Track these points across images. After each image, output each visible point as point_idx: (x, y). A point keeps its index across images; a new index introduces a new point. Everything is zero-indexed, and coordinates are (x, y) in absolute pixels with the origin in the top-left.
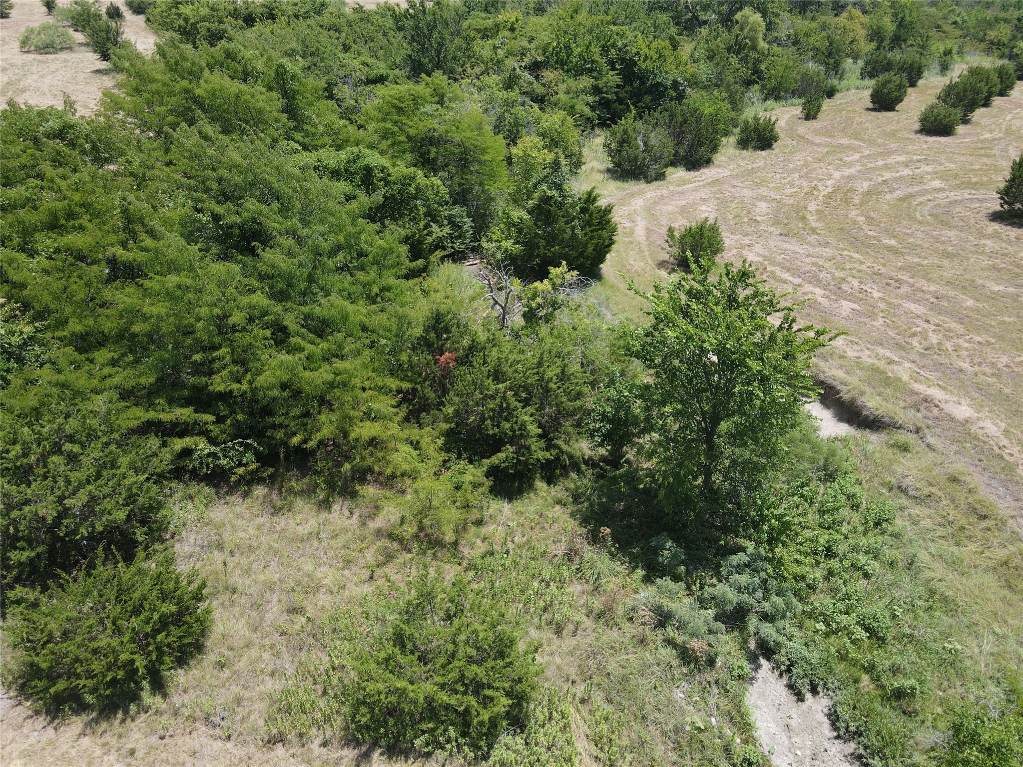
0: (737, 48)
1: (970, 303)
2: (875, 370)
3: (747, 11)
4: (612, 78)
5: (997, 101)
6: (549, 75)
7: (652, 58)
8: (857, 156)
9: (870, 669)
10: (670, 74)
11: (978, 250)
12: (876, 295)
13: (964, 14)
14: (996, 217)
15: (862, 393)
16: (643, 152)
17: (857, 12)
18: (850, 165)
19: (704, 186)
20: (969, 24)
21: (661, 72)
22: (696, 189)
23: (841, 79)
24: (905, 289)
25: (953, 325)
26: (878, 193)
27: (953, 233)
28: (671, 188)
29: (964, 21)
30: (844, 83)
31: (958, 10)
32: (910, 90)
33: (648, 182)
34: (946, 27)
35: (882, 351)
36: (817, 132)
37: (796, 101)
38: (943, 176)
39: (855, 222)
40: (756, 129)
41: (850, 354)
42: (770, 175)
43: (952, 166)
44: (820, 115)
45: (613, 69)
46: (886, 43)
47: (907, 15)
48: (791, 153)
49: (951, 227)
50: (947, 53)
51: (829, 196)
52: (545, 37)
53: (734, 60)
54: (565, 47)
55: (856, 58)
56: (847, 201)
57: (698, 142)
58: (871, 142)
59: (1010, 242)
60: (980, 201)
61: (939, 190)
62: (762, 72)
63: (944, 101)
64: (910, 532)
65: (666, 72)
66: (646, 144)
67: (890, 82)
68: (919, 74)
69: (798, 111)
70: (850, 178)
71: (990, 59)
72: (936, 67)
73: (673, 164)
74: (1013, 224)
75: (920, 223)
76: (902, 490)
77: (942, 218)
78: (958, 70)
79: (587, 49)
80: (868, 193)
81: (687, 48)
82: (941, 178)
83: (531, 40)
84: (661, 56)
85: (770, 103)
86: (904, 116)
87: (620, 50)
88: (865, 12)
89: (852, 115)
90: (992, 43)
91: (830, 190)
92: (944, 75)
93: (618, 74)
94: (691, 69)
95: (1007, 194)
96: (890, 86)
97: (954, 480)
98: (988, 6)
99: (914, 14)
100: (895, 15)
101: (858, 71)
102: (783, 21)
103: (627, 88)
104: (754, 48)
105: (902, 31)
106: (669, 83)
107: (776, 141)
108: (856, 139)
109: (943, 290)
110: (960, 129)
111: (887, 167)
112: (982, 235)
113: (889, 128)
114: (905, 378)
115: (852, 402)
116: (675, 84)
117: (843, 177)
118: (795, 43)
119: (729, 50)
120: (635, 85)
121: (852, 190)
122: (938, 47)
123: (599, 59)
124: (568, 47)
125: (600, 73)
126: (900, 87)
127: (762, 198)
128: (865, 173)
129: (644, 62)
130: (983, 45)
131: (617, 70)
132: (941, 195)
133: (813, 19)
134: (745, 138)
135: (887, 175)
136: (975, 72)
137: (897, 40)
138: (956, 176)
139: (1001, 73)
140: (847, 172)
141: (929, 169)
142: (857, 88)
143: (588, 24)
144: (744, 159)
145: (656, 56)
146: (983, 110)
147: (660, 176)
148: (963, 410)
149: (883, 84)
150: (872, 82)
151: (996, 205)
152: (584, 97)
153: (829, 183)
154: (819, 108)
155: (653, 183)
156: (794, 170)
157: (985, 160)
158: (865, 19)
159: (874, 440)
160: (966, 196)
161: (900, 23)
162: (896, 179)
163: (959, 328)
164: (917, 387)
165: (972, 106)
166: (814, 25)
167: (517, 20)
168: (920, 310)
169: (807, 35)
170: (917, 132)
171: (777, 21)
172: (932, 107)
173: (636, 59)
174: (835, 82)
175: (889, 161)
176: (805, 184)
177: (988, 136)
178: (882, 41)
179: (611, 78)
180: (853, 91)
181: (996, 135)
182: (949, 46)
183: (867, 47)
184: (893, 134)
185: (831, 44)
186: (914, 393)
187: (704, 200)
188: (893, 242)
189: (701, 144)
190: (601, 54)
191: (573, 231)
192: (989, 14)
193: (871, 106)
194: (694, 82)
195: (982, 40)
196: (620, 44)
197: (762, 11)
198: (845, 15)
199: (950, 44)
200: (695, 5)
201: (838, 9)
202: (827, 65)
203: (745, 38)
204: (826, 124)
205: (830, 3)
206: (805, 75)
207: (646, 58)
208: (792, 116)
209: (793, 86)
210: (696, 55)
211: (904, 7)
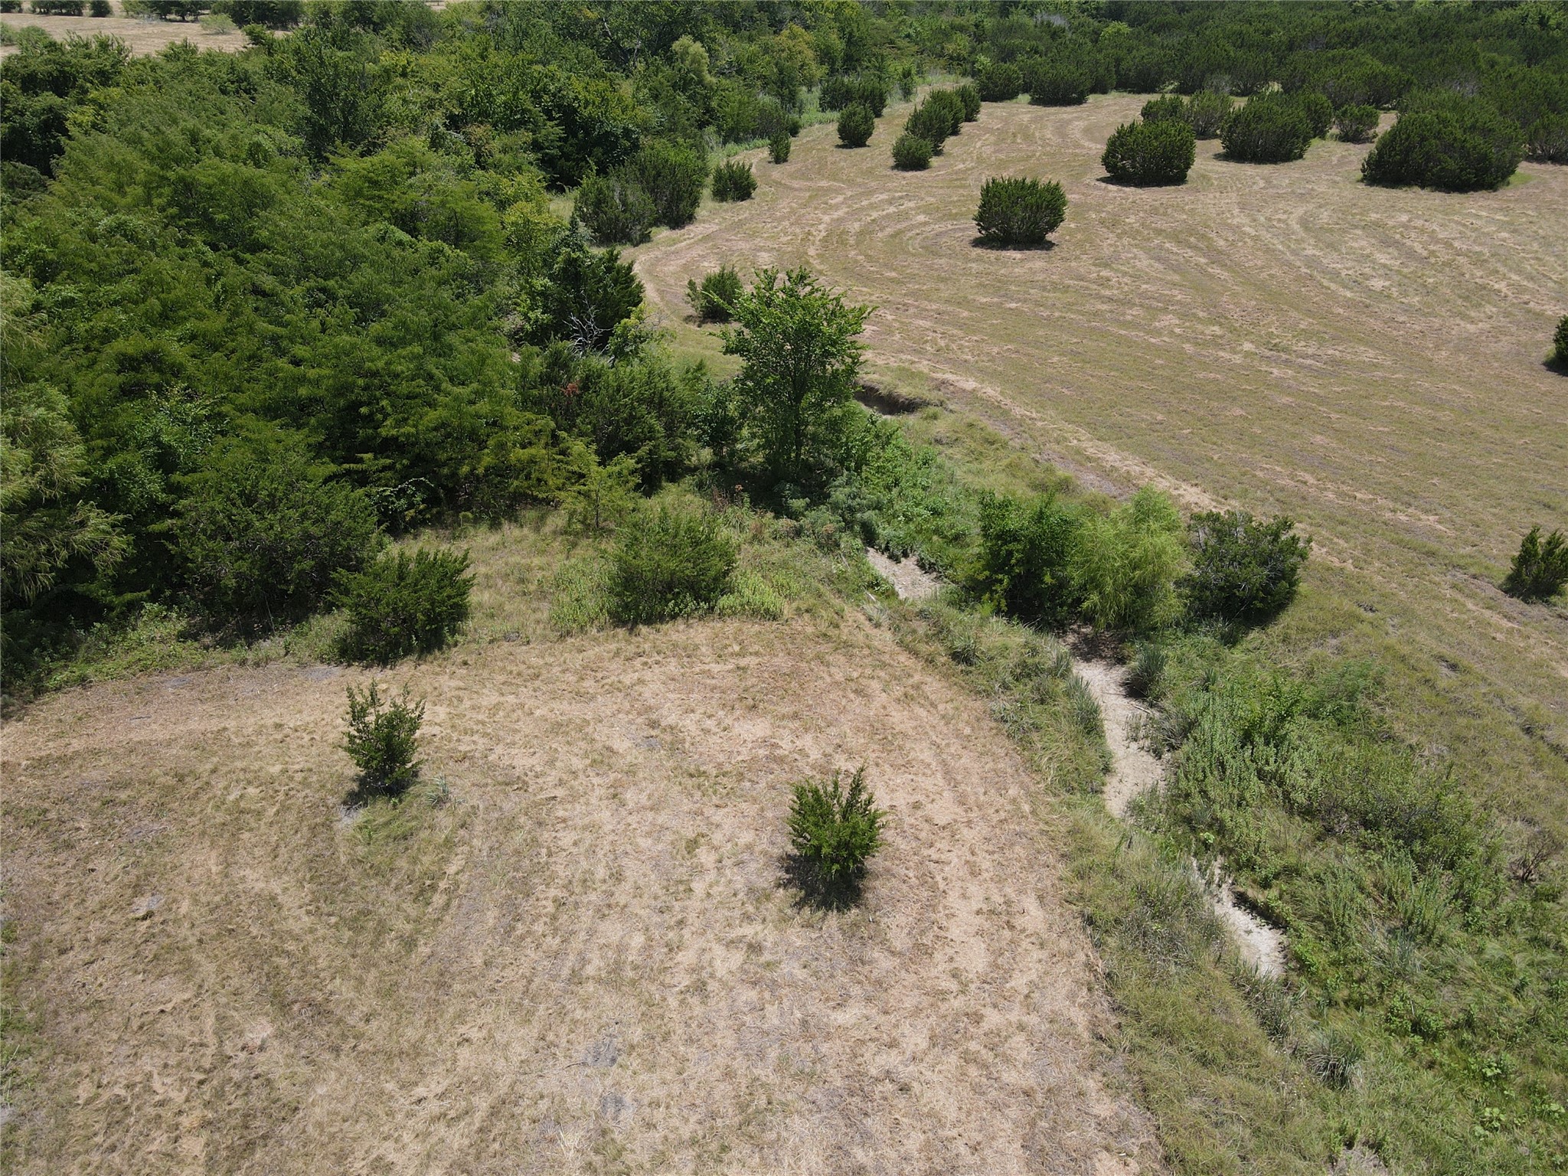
0: (683, 84)
1: (966, 314)
2: (902, 369)
3: (685, 40)
4: (552, 130)
5: (966, 127)
6: (476, 131)
7: (594, 103)
8: (840, 198)
9: (936, 531)
10: (617, 121)
11: (966, 272)
12: (890, 317)
13: (916, 23)
14: (977, 243)
15: (896, 386)
16: (622, 211)
17: (798, 29)
18: (837, 207)
19: (697, 243)
20: (924, 35)
21: (607, 119)
22: (690, 247)
23: (800, 112)
24: (912, 310)
25: (955, 332)
26: (871, 232)
27: (943, 261)
28: (662, 249)
29: (918, 33)
30: (805, 116)
31: (909, 20)
32: (876, 121)
34: (902, 43)
35: (904, 357)
36: (792, 176)
37: (759, 142)
38: (926, 210)
39: (856, 261)
40: (731, 177)
41: (880, 362)
42: (760, 226)
43: (932, 200)
44: (791, 157)
45: (551, 119)
46: (839, 64)
47: (855, 29)
48: (772, 200)
49: (940, 256)
50: (907, 74)
51: (825, 240)
53: (681, 98)
54: (486, 96)
55: (810, 85)
56: (843, 242)
57: (676, 198)
58: (851, 183)
59: (991, 264)
60: (963, 230)
61: (925, 224)
62: (713, 110)
63: (913, 132)
64: (948, 464)
65: (614, 119)
66: (624, 203)
67: (854, 114)
68: (882, 103)
69: (765, 153)
70: (840, 220)
71: (952, 77)
72: (897, 93)
73: (656, 223)
74: (992, 248)
75: (914, 255)
76: (938, 442)
77: (932, 249)
78: (922, 94)
79: (514, 96)
80: (861, 233)
81: (626, 87)
82: (924, 212)
84: (602, 100)
85: (731, 146)
86: (877, 152)
87: (554, 95)
88: (807, 28)
89: (823, 154)
90: (951, 58)
91: (824, 234)
92: (908, 101)
93: (557, 125)
94: (640, 112)
95: (982, 219)
96: (856, 118)
97: (971, 425)
98: (941, 8)
99: (862, 28)
100: (842, 30)
101: (817, 102)
102: (720, 45)
103: (572, 140)
104: (701, 82)
105: (853, 49)
106: (620, 131)
107: (754, 189)
108: (834, 180)
109: (943, 307)
110: (934, 161)
111: (872, 207)
112: (967, 260)
113: (865, 166)
114: (926, 371)
115: (890, 395)
116: (627, 132)
117: (832, 220)
118: (740, 71)
119: (674, 86)
120: (579, 136)
121: (845, 232)
122: (896, 67)
123: (531, 108)
124: (489, 96)
125: (535, 123)
126: (867, 120)
127: (761, 249)
128: (854, 214)
129: (586, 108)
130: (942, 61)
131: (554, 119)
132: (927, 229)
133: (751, 39)
134: (722, 190)
135: (875, 215)
136: (938, 97)
137: (851, 62)
138: (938, 209)
139: (963, 94)
140: (836, 215)
141: (912, 204)
142: (821, 122)
143: (505, 64)
144: (726, 211)
145: (598, 100)
146: (952, 138)
147: (645, 238)
148: (970, 384)
149: (848, 117)
150: (836, 115)
151: (975, 233)
152: (526, 154)
153: (821, 227)
154: (788, 147)
156: (783, 218)
157: (961, 191)
158: (809, 36)
159: (911, 420)
160: (950, 227)
161: (849, 40)
162: (883, 217)
163: (960, 333)
164: (935, 375)
165: (941, 136)
166: (754, 48)
167: (409, 64)
168: (927, 324)
169: (750, 61)
170: (893, 168)
171: (717, 47)
172: (902, 140)
173: (575, 105)
174: (796, 116)
175: (873, 200)
176: (798, 231)
177: (961, 166)
178: (833, 63)
179: (550, 130)
180: (817, 126)
181: (969, 164)
182: (907, 66)
183: (819, 71)
184: (870, 172)
185: (781, 72)
186: (933, 379)
187: (703, 256)
188: (893, 274)
189: (680, 199)
190: (532, 102)
191: (605, 290)
192: (945, 20)
193: (840, 142)
194: (646, 130)
195: (940, 56)
196: (552, 88)
197: (698, 38)
198: (785, 32)
199: (907, 63)
200: (615, 30)
201: (777, 25)
202: (782, 96)
203: (689, 71)
204: (799, 166)
205: (764, 16)
206: (762, 111)
207: (587, 103)
208: (761, 160)
209: (752, 125)
210: (640, 96)
211: (849, 19)
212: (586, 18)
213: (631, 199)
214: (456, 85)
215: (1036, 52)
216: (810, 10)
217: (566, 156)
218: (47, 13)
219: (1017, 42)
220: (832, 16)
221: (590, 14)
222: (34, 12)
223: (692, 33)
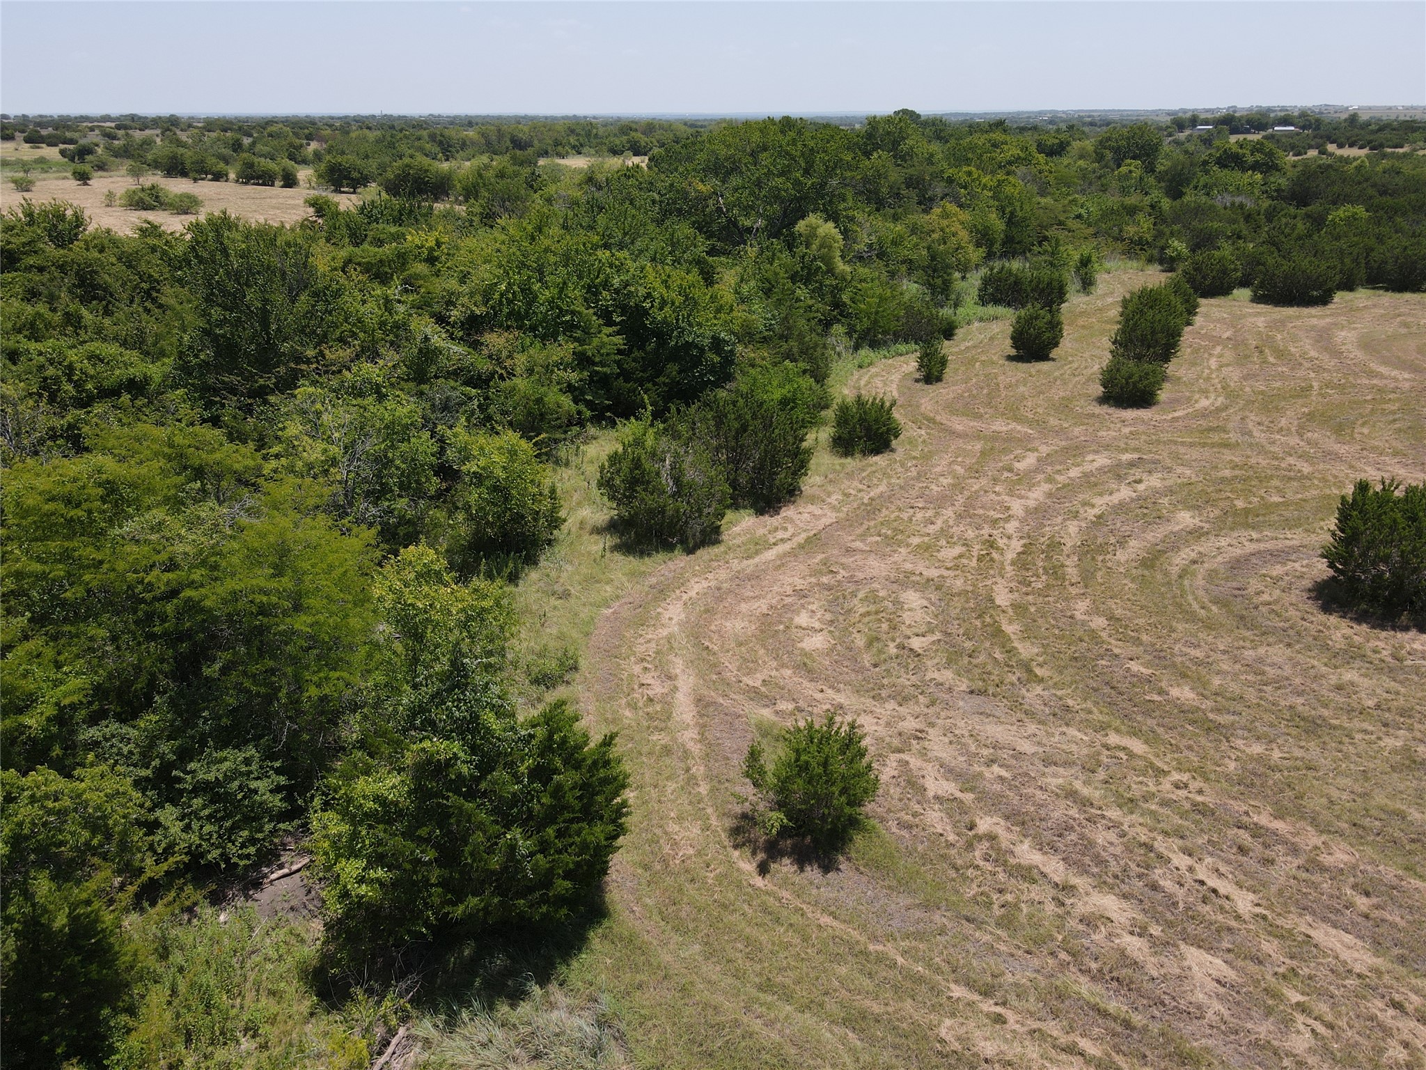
0: (805, 275)
3: (813, 219)
4: (608, 340)
6: (495, 340)
7: (673, 303)
8: (1030, 460)
10: (706, 326)
13: (1089, 204)
14: (1325, 598)
16: (673, 496)
17: (952, 208)
18: (1029, 480)
21: (691, 325)
22: (781, 563)
23: (955, 307)
26: (1102, 549)
28: (736, 565)
29: (1090, 214)
30: (961, 312)
31: (1079, 199)
33: (690, 551)
34: (1072, 224)
36: (951, 408)
37: (902, 348)
38: (1186, 498)
39: (1094, 636)
40: (862, 420)
42: (905, 516)
43: (1188, 474)
44: (947, 374)
45: (610, 323)
46: (997, 246)
47: (1018, 209)
48: (924, 458)
50: (1085, 262)
51: (1022, 562)
52: (484, 274)
53: (802, 292)
54: (522, 291)
55: (965, 271)
56: (1056, 574)
57: (770, 464)
58: (1042, 427)
60: (1278, 557)
62: (845, 304)
63: (1125, 347)
65: (700, 325)
66: (677, 481)
67: (1036, 318)
68: (1060, 296)
69: (911, 366)
70: (1041, 513)
71: (1138, 265)
72: (1076, 282)
73: (732, 505)
74: (1367, 619)
79: (561, 291)
80: (1085, 550)
81: (728, 277)
82: (1186, 503)
83: (463, 279)
84: (687, 298)
85: (864, 352)
87: (617, 291)
88: (961, 206)
89: (992, 371)
90: (1133, 242)
91: (1017, 546)
92: (1088, 294)
93: (618, 333)
94: (739, 314)
96: (1038, 323)
99: (1027, 207)
100: (1002, 209)
101: (976, 294)
102: (859, 225)
103: (636, 354)
104: (831, 271)
105: (1015, 231)
106: (707, 342)
107: (896, 437)
108: (1017, 419)
110: (1162, 393)
111: (1090, 482)
113: (1055, 395)
116: (717, 344)
117: (1027, 511)
118: (881, 255)
119: (794, 278)
120: (648, 348)
121: (1056, 544)
122: (1070, 253)
123: (582, 309)
124: (526, 290)
125: (586, 331)
126: (1053, 325)
127: (907, 581)
128: (1062, 498)
129: (661, 309)
130: (1122, 246)
131: (615, 324)
132: (1207, 547)
133: (896, 218)
134: (846, 436)
135: (1099, 503)
137: (1011, 245)
138: (1207, 497)
140: (1031, 498)
141: (1156, 482)
142: (981, 320)
143: (560, 248)
144: (850, 476)
145: (679, 299)
147: (711, 536)
149: (1026, 321)
150: (1001, 311)
152: (561, 373)
153: (1011, 527)
154: (942, 357)
155: (699, 552)
156: (943, 499)
157: (1228, 454)
158: (965, 216)
160: (1251, 547)
161: (1010, 219)
162: (1116, 511)
166: (899, 228)
167: (439, 244)
169: (894, 243)
170: (1103, 403)
171: (855, 228)
172: (1115, 363)
173: (647, 305)
174: (950, 312)
175: (1087, 467)
176: (970, 534)
177: (1206, 402)
178: (992, 245)
179: (606, 339)
180: (976, 324)
181: (1216, 400)
182: (1086, 253)
183: (975, 255)
184: (1066, 406)
185: (933, 258)
187: (801, 594)
189: (777, 466)
190: (586, 300)
193: (1013, 352)
194: (746, 335)
195: (1119, 239)
196: (616, 282)
197: (833, 216)
198: (937, 210)
199: (1086, 249)
200: (730, 207)
201: (926, 203)
202: (932, 287)
203: (815, 259)
204: (959, 389)
205: (913, 194)
206: (909, 308)
207: (663, 303)
208: (906, 376)
209: (893, 325)
210: (745, 289)
211: (1010, 199)
212: (696, 191)
213: (690, 475)
214: (487, 275)
215: (1239, 237)
216: (965, 188)
217: (626, 375)
218: (246, 183)
219: (1216, 225)
220: (990, 194)
221: (701, 187)
222: (237, 181)
223: (825, 211)
